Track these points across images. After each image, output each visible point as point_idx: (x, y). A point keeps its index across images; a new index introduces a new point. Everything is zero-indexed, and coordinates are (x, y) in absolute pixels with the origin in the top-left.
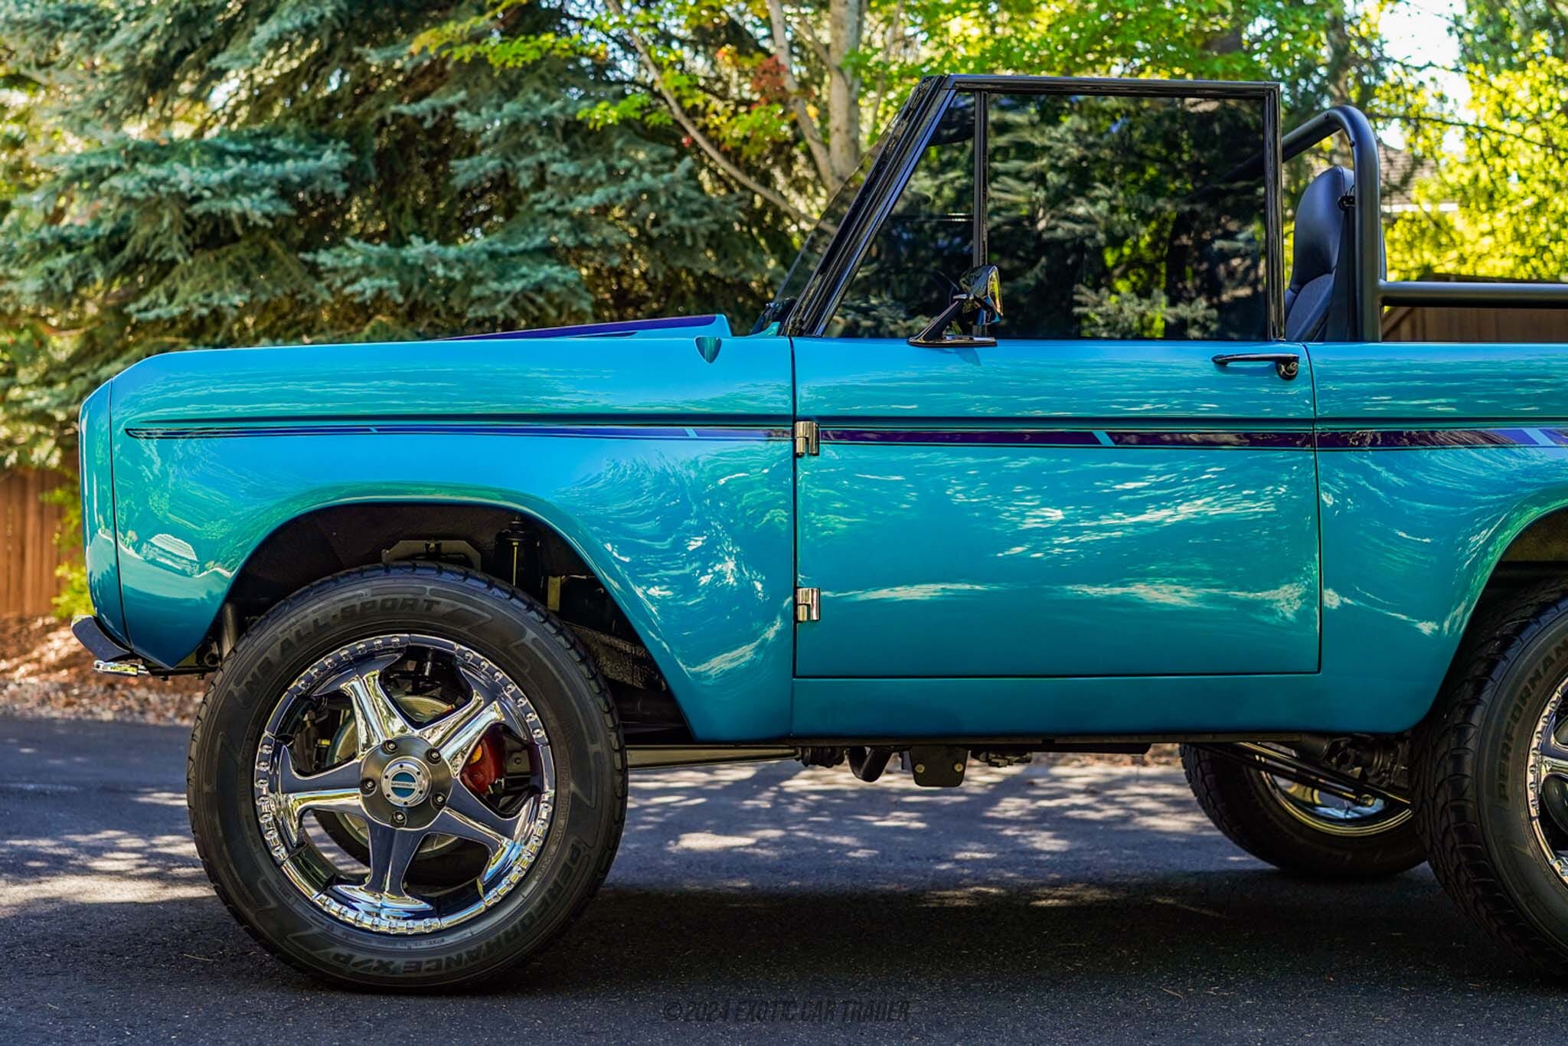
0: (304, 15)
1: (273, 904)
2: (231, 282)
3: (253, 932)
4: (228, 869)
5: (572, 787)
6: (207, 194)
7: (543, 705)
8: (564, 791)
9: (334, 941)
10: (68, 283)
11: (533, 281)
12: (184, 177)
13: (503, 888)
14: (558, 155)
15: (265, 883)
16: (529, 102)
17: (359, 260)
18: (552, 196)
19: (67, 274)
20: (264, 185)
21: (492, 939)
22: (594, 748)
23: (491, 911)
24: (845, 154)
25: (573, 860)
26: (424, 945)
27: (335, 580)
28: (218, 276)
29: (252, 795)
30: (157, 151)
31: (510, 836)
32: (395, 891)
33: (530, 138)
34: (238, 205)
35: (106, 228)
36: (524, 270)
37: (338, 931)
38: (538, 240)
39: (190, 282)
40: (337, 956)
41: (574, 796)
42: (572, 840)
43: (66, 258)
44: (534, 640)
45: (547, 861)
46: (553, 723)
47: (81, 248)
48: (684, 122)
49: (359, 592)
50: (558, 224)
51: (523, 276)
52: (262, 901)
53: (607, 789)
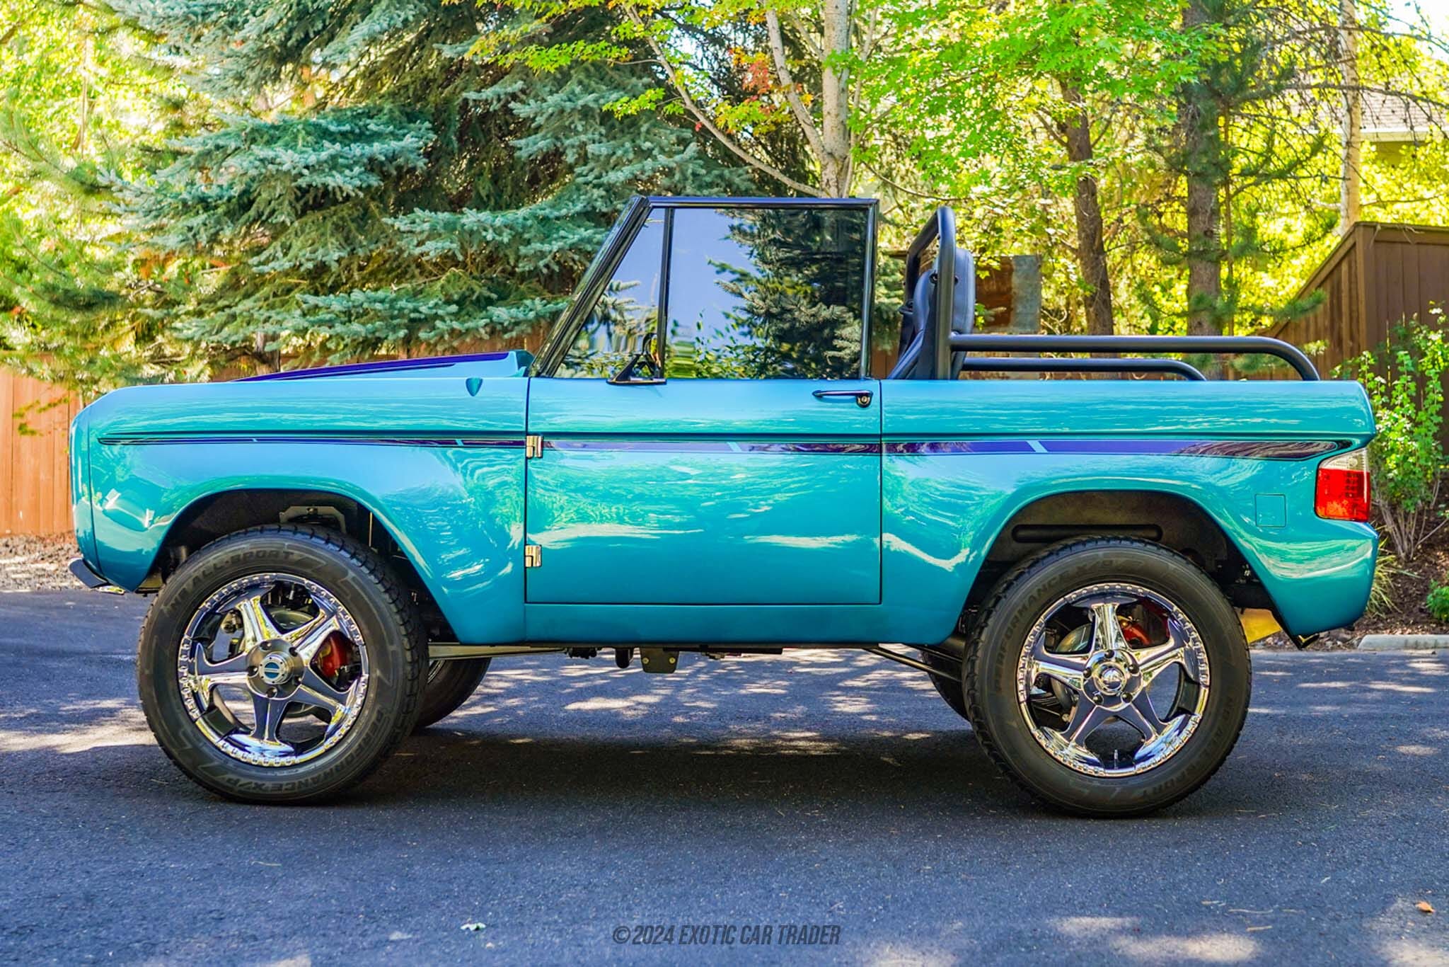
0: (392, 18)
1: (189, 746)
2: (333, 240)
3: (177, 764)
4: (160, 724)
5: (378, 673)
6: (306, 172)
7: (359, 618)
8: (374, 676)
9: (227, 770)
10: (203, 238)
11: (569, 242)
12: (288, 158)
13: (336, 737)
14: (597, 137)
15: (184, 734)
16: (573, 92)
17: (426, 226)
18: (592, 170)
19: (202, 230)
20: (356, 163)
21: (328, 770)
22: (391, 648)
23: (328, 751)
24: (835, 134)
25: (378, 720)
26: (285, 773)
27: (229, 538)
28: (323, 234)
29: (177, 676)
30: (272, 132)
31: (344, 704)
32: (271, 738)
33: (573, 122)
34: (334, 180)
35: (236, 191)
36: (562, 233)
37: (231, 764)
38: (579, 207)
39: (302, 238)
40: (229, 780)
41: (379, 679)
42: (378, 707)
43: (203, 217)
44: (354, 579)
45: (363, 720)
46: (366, 631)
47: (216, 207)
48: (694, 111)
49: (242, 546)
50: (597, 193)
51: (563, 238)
52: (182, 744)
53: (401, 673)
